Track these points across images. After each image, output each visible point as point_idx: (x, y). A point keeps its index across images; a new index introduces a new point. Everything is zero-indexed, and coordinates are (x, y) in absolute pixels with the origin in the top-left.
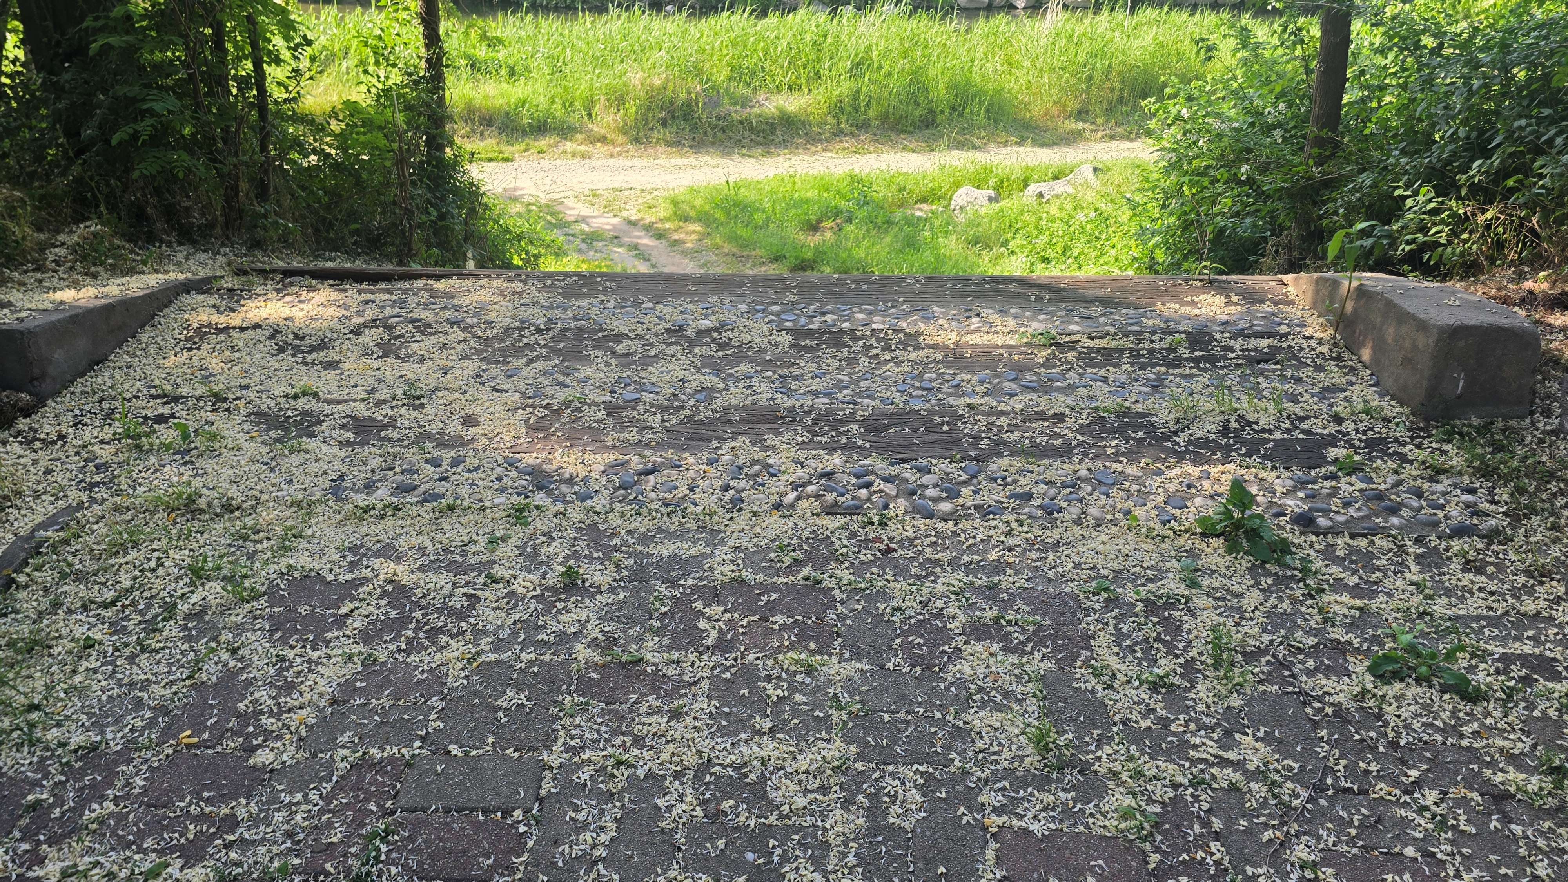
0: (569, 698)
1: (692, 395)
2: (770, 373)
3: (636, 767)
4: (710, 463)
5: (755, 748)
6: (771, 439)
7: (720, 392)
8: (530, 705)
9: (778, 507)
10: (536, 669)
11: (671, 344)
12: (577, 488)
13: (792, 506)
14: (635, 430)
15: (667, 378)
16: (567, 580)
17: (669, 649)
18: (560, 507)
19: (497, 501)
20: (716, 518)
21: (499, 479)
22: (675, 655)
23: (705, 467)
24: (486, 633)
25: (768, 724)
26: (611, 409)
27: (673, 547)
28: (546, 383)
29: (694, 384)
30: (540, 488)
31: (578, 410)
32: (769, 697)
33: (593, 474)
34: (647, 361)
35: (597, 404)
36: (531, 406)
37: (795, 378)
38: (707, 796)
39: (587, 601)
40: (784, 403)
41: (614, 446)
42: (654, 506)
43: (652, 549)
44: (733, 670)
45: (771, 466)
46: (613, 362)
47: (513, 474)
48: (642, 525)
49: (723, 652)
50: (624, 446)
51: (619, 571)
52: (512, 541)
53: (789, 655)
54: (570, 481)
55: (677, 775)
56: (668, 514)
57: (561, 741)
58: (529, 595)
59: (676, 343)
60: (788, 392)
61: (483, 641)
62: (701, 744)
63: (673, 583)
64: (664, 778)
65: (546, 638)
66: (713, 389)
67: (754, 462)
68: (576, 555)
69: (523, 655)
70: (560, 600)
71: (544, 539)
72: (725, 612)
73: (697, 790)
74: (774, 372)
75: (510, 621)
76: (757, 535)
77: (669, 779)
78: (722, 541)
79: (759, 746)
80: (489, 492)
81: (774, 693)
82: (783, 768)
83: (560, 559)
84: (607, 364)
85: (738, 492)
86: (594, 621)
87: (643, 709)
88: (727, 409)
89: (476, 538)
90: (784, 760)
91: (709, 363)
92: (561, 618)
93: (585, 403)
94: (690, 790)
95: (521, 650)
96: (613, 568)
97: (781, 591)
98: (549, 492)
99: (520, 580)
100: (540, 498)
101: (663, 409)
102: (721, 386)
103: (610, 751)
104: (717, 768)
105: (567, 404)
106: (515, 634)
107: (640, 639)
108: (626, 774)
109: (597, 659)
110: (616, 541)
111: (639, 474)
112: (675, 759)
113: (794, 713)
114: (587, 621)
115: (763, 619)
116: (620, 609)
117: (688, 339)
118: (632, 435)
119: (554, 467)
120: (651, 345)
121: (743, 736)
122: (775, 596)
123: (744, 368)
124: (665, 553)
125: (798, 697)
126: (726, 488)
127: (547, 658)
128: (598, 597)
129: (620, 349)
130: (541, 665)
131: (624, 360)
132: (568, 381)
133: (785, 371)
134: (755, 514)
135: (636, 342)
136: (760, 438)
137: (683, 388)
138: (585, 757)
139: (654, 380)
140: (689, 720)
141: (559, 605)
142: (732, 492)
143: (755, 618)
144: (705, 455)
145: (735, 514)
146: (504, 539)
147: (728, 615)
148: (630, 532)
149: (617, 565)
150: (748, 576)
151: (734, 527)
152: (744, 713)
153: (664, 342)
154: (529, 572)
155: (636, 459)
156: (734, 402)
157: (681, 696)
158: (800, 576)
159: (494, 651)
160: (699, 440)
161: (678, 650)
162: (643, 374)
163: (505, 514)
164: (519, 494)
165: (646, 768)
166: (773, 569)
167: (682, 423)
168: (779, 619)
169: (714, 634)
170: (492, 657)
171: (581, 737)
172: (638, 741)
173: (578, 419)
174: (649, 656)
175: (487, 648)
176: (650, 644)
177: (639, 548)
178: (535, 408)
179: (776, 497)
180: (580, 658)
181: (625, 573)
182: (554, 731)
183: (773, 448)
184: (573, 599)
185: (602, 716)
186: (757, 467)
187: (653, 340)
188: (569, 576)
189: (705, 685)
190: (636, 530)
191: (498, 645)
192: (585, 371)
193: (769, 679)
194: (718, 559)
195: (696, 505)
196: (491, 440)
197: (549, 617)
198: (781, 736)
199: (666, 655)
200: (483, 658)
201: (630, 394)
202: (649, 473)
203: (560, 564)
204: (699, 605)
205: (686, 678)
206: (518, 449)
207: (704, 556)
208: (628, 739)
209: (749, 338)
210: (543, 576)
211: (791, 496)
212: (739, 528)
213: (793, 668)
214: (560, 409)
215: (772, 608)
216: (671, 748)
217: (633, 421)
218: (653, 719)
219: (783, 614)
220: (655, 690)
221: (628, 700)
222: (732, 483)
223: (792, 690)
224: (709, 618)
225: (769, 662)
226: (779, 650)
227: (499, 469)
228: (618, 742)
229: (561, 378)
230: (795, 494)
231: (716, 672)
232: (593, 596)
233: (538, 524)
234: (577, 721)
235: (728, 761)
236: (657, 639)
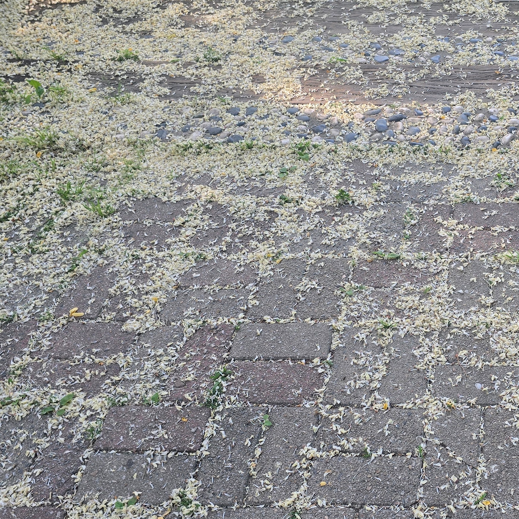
0: (348, 284)
1: (429, 57)
2: (490, 39)
3: (398, 330)
4: (445, 111)
5: (481, 317)
6: (491, 92)
7: (451, 54)
8: (320, 288)
9: (497, 145)
10: (322, 264)
11: (411, 14)
12: (343, 132)
13: (508, 144)
14: (385, 85)
15: (409, 43)
16: (341, 201)
17: (419, 250)
18: (332, 146)
19: (284, 141)
20: (450, 154)
21: (284, 125)
22: (423, 255)
23: (440, 115)
24: (284, 239)
25: (490, 300)
26: (366, 69)
27: (418, 177)
28: (314, 47)
29: (431, 48)
30: (316, 132)
31: (341, 69)
32: (491, 282)
33: (355, 121)
34: (393, 29)
35: (355, 65)
36: (304, 67)
37: (510, 42)
38: (449, 348)
39: (357, 216)
40: (502, 62)
41: (370, 99)
42: (403, 146)
43: (402, 178)
44: (465, 264)
45: (491, 114)
46: (366, 30)
47: (294, 120)
48: (395, 160)
49: (458, 251)
50: (378, 98)
51: (379, 194)
52: (298, 172)
53: (505, 253)
54: (338, 126)
55: (427, 335)
56: (414, 152)
57: (344, 313)
58: (314, 212)
59: (416, 14)
60: (504, 54)
61: (283, 245)
62: (443, 314)
63: (420, 203)
64: (418, 336)
65: (328, 242)
66: (445, 52)
67: (478, 111)
68: (346, 182)
69: (312, 254)
70: (336, 215)
71: (321, 170)
72: (459, 223)
73: (441, 344)
74: (494, 38)
75: (301, 230)
76: (481, 167)
77: (422, 338)
78: (455, 172)
79: (484, 315)
80: (278, 135)
81: (494, 280)
82: (501, 329)
83: (335, 185)
84: (362, 32)
85: (466, 134)
86: (362, 230)
87: (402, 291)
88: (456, 68)
89: (270, 169)
90: (501, 323)
91: (441, 29)
92: (338, 228)
93: (346, 64)
94: (437, 344)
95: (311, 251)
96: (374, 192)
97: (499, 208)
98: (323, 135)
99: (306, 200)
100: (316, 139)
101: (406, 68)
102: (452, 49)
103: (379, 319)
104: (455, 330)
105: (332, 65)
106: (305, 239)
107: (397, 243)
108: (391, 334)
109: (367, 257)
110: (376, 172)
111: (391, 121)
112: (426, 324)
113: (508, 294)
114: (357, 230)
115: (486, 229)
116: (382, 222)
117: (425, 10)
118: (383, 89)
119: (325, 115)
120: (396, 15)
121: (473, 309)
122: (494, 212)
123: (470, 34)
124: (413, 181)
125: (511, 282)
126: (457, 132)
127: (330, 256)
128: (365, 213)
129: (371, 19)
130: (326, 261)
131: (375, 29)
132: (331, 46)
133: (502, 37)
134: (480, 151)
135: (383, 13)
136: (482, 91)
137: (422, 51)
138: (362, 323)
139: (399, 45)
140: (434, 298)
141: (337, 219)
142: (462, 134)
143: (481, 228)
144: (440, 106)
145: (465, 152)
146: (292, 170)
147: (461, 226)
148: (385, 165)
149: (377, 189)
150: (474, 197)
151: (463, 161)
152: (473, 293)
153: (406, 13)
154: (312, 195)
155: (387, 108)
156: (462, 62)
157: (428, 282)
158: (513, 197)
159: (291, 251)
160: (435, 93)
161: (425, 250)
162: (389, 40)
163: (290, 151)
164: (300, 136)
165: (405, 330)
166: (493, 192)
167: (422, 79)
168: (498, 228)
169: (451, 239)
170: (290, 256)
171: (358, 310)
172: (399, 312)
173: (341, 77)
174: (404, 255)
175: (286, 249)
176: (405, 247)
177: (393, 177)
178: (307, 68)
179: (496, 138)
180: (354, 257)
181: (384, 196)
182: (338, 306)
183: (493, 99)
184: (346, 214)
185: (372, 296)
186: (481, 115)
187: (397, 11)
188: (342, 198)
189: (445, 275)
190: (390, 164)
191: (293, 247)
192: (344, 38)
193: (491, 270)
194: (452, 186)
195: (435, 144)
196: (275, 94)
197: (330, 227)
198: (500, 308)
199: (416, 254)
200: (284, 256)
201: (380, 56)
202: (398, 119)
203: (335, 189)
204: (439, 219)
205: (431, 270)
206: (297, 101)
207: (442, 183)
208: (392, 312)
209: (473, 9)
210: (323, 198)
211: (508, 137)
212: (467, 162)
213: (508, 263)
214: (327, 69)
215: (492, 220)
216: (422, 317)
217: (384, 78)
218: (409, 298)
219: (501, 224)
220: (410, 278)
221: (390, 285)
222: (461, 127)
223: (507, 277)
224: (447, 229)
225: (492, 259)
226: (499, 250)
227: (283, 117)
228: (385, 313)
229: (326, 44)
230: (509, 136)
231: (453, 266)
232: (361, 212)
233: (316, 159)
234: (355, 300)
235: (462, 325)
236: (409, 243)
